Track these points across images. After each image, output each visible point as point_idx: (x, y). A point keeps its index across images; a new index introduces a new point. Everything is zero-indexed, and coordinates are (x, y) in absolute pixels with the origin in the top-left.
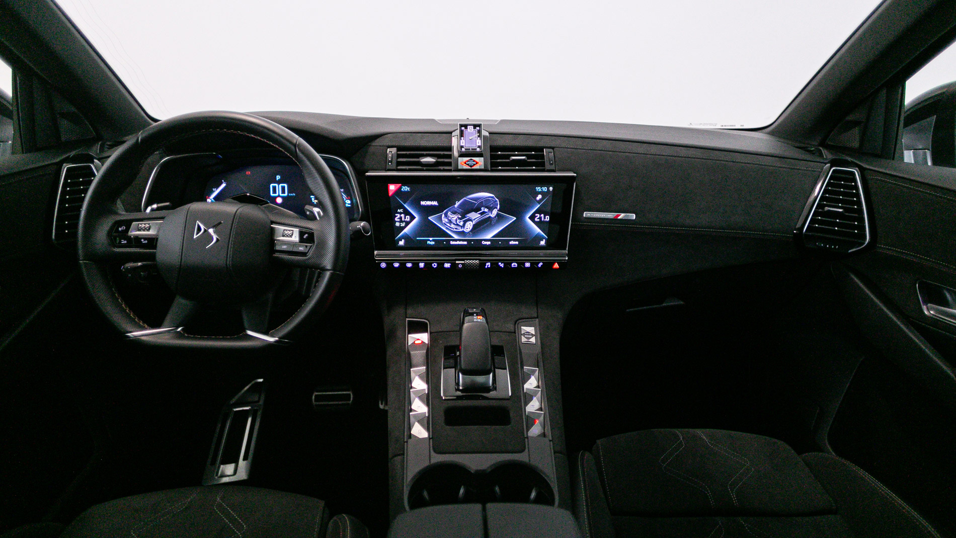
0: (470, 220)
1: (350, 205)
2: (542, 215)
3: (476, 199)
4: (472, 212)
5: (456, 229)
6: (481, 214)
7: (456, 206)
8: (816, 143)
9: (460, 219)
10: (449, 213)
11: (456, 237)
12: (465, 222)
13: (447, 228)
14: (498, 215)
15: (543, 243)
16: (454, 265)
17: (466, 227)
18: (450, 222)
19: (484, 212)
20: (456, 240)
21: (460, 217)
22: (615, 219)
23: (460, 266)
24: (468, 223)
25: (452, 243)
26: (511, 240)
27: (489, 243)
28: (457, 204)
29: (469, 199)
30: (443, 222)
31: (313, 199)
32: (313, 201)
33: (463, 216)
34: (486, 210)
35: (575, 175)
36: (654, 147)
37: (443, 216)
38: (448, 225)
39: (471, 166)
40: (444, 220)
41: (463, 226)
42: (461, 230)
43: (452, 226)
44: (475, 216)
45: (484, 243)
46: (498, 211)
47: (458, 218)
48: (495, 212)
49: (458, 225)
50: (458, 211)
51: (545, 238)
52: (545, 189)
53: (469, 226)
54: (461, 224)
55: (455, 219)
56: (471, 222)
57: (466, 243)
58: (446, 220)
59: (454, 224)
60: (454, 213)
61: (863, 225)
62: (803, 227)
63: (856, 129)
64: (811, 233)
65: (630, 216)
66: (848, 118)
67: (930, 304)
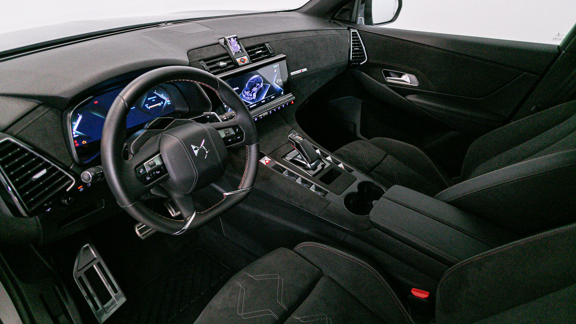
0: (254, 92)
1: (170, 103)
2: (279, 80)
3: (253, 80)
4: (253, 88)
5: (250, 99)
6: (257, 87)
7: (246, 87)
8: (330, 18)
9: (250, 93)
10: (245, 91)
11: (251, 103)
12: (252, 94)
13: (246, 100)
14: (264, 85)
15: (282, 93)
16: (258, 118)
17: (254, 96)
18: (247, 96)
19: (258, 86)
20: (252, 105)
21: (250, 92)
22: (302, 73)
23: (261, 117)
24: (254, 94)
25: (251, 107)
26: (271, 96)
27: (264, 101)
28: (247, 85)
29: (251, 81)
30: (244, 97)
31: (147, 107)
32: (148, 108)
33: (251, 90)
34: (259, 84)
35: (285, 55)
36: (300, 33)
37: (243, 94)
38: (246, 98)
39: (244, 62)
40: (244, 96)
41: (252, 96)
42: (252, 99)
43: (248, 98)
44: (255, 89)
45: (263, 102)
46: (263, 83)
47: (249, 93)
48: (262, 84)
49: (250, 97)
50: (248, 89)
51: (283, 91)
52: (276, 66)
53: (255, 95)
54: (251, 95)
55: (248, 94)
56: (255, 93)
57: (256, 105)
58: (245, 96)
59: (248, 97)
60: (247, 91)
61: (364, 54)
62: (351, 58)
63: (348, 12)
64: (353, 60)
65: (305, 70)
66: (344, 7)
67: (387, 78)
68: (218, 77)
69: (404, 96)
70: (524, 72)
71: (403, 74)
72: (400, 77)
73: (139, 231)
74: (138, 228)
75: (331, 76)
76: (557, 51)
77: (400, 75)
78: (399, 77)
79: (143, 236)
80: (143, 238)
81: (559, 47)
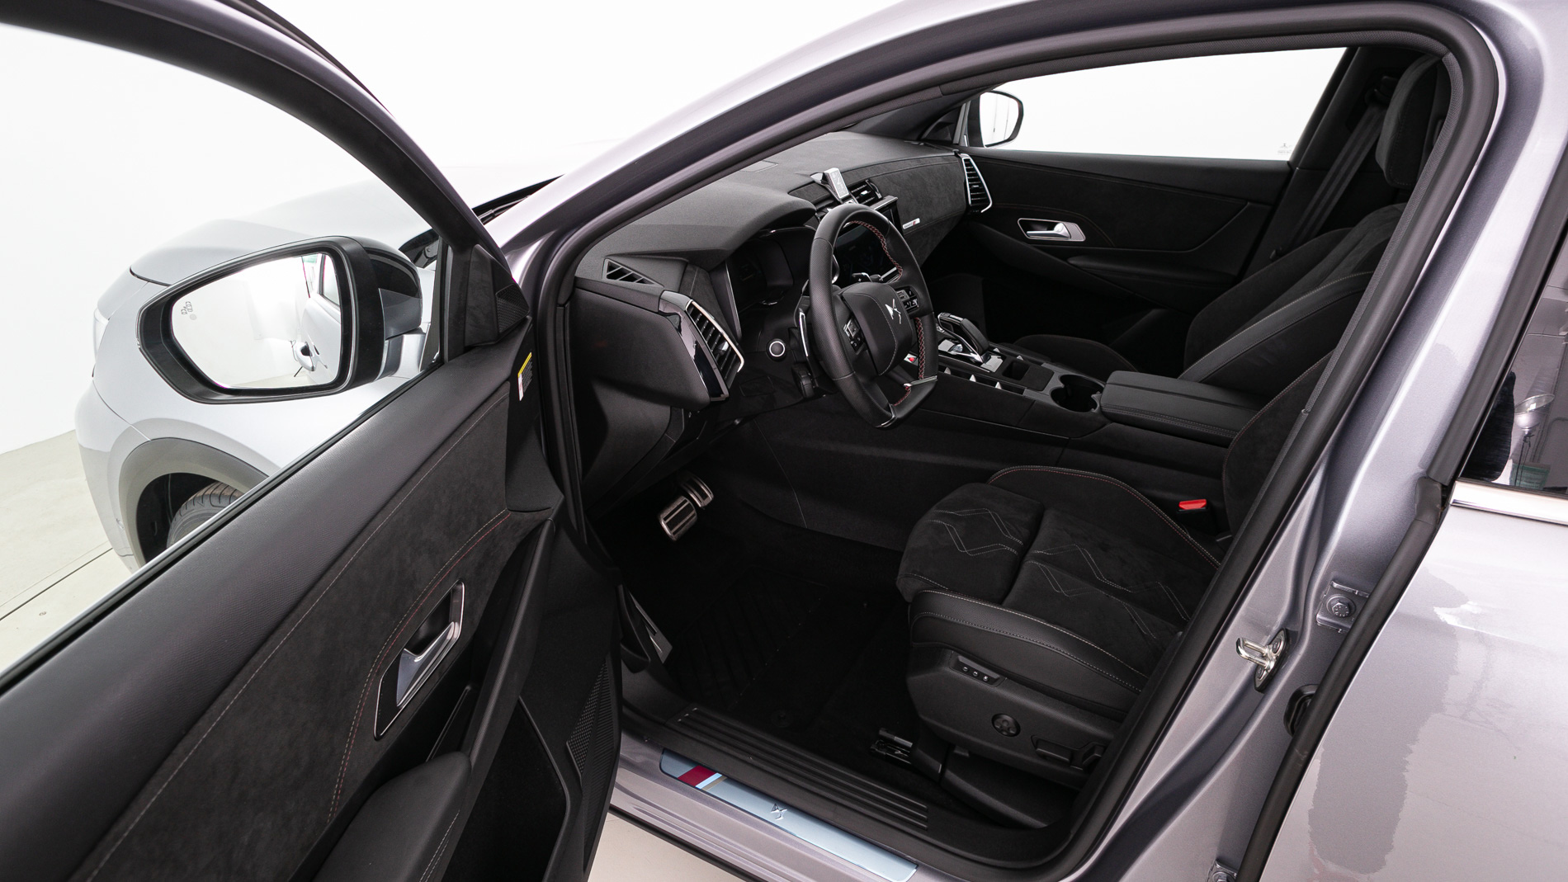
8: (914, 139)
22: (915, 226)
35: (896, 198)
61: (986, 193)
62: (970, 202)
63: (947, 128)
64: (974, 205)
65: (918, 221)
66: (940, 120)
67: (1028, 232)
68: (874, 209)
69: (1065, 259)
70: (1248, 203)
71: (1056, 224)
72: (1052, 229)
73: (667, 524)
74: (665, 519)
75: (943, 232)
76: (1288, 168)
77: (1051, 226)
78: (1048, 230)
79: (674, 533)
80: (674, 538)
81: (1288, 162)
